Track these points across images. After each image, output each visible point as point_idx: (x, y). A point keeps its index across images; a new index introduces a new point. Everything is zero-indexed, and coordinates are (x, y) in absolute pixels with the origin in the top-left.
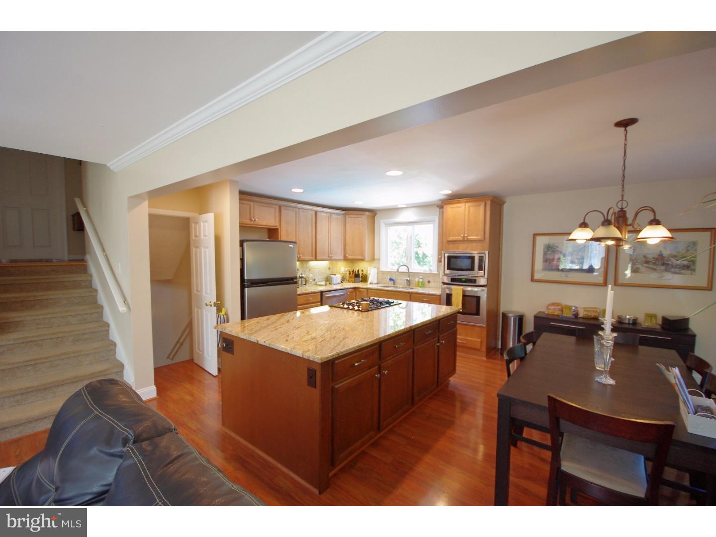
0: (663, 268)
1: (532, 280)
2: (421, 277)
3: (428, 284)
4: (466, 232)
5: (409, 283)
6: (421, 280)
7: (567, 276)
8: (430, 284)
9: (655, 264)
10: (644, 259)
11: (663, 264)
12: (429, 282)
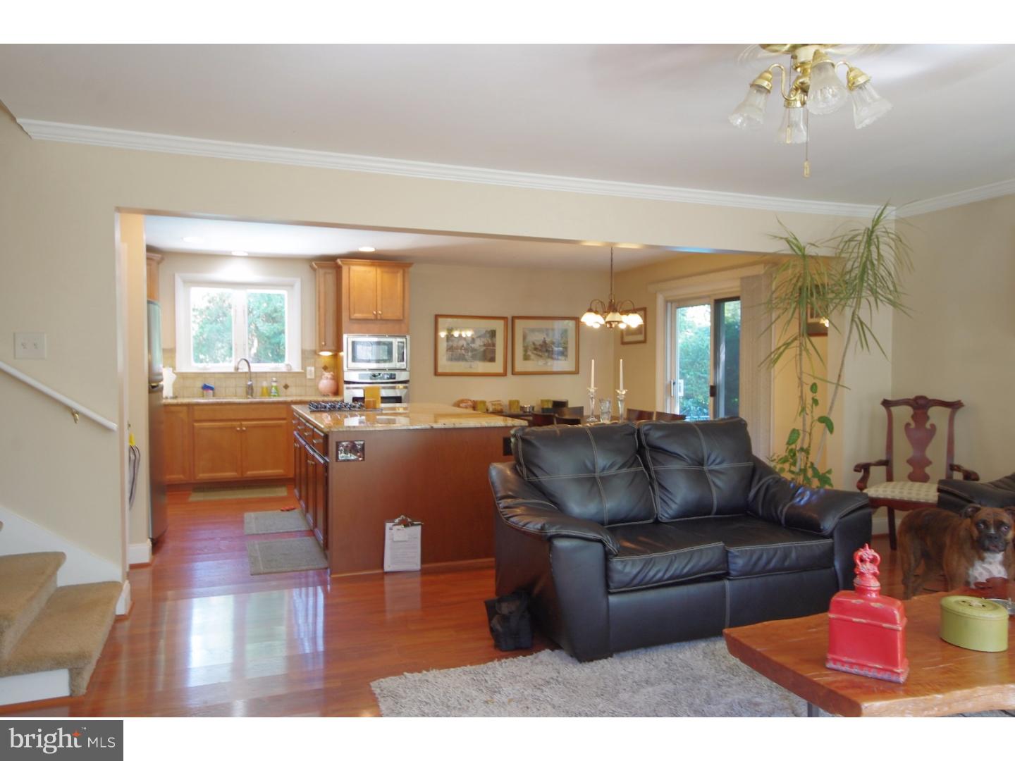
0: (546, 354)
1: (436, 374)
2: (274, 379)
3: (284, 389)
4: (379, 307)
5: (250, 390)
6: (274, 384)
7: (471, 367)
8: (289, 389)
9: (541, 351)
10: (533, 346)
11: (547, 351)
12: (286, 387)
